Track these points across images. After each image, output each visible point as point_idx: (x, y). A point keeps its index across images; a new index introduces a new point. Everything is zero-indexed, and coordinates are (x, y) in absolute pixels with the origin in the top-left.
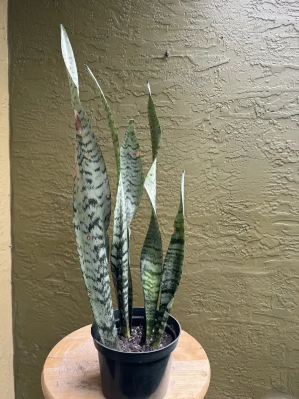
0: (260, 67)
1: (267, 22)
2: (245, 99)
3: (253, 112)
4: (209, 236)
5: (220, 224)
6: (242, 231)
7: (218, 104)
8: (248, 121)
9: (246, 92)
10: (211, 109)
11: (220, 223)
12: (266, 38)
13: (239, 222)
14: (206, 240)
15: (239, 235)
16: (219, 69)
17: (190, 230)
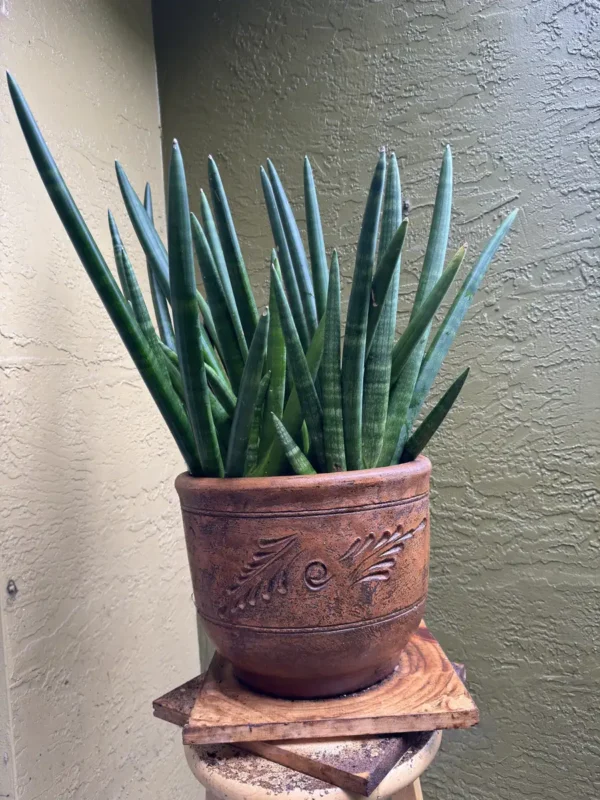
0: (581, 194)
1: (583, 113)
2: (558, 257)
3: (578, 278)
4: (519, 517)
5: (540, 493)
6: (586, 504)
7: (507, 274)
8: (570, 296)
9: (558, 244)
10: (494, 285)
11: (540, 490)
12: (588, 141)
13: (579, 487)
14: (516, 523)
15: (582, 511)
16: (502, 212)
17: (482, 506)
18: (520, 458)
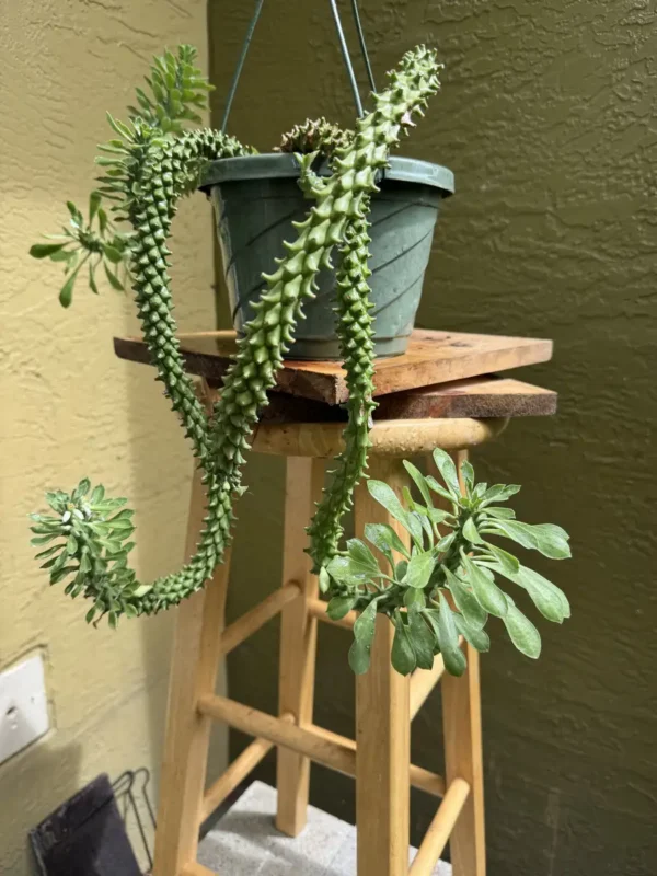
4: (609, 255)
5: (642, 221)
11: (642, 217)
14: (602, 263)
17: (562, 240)
18: (626, 172)
